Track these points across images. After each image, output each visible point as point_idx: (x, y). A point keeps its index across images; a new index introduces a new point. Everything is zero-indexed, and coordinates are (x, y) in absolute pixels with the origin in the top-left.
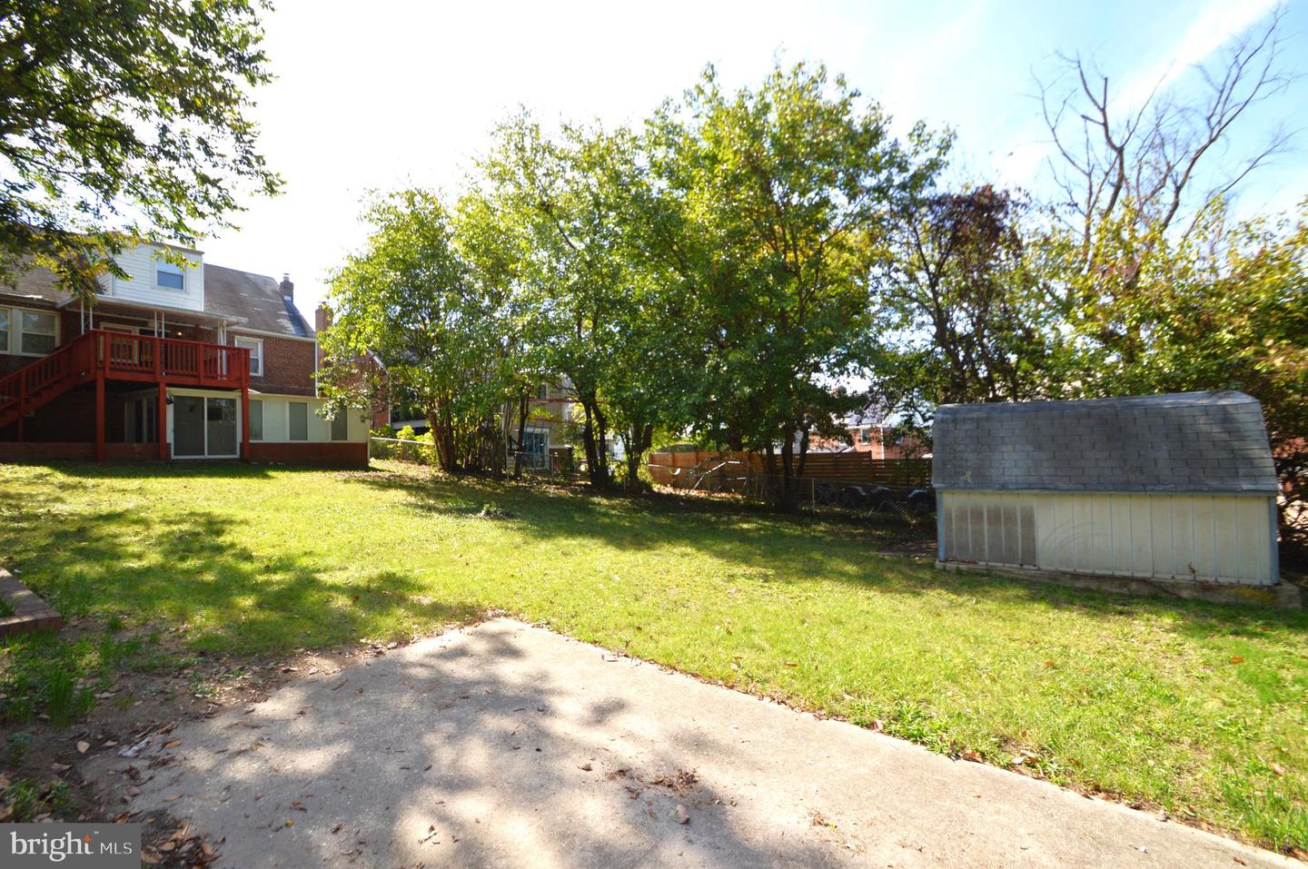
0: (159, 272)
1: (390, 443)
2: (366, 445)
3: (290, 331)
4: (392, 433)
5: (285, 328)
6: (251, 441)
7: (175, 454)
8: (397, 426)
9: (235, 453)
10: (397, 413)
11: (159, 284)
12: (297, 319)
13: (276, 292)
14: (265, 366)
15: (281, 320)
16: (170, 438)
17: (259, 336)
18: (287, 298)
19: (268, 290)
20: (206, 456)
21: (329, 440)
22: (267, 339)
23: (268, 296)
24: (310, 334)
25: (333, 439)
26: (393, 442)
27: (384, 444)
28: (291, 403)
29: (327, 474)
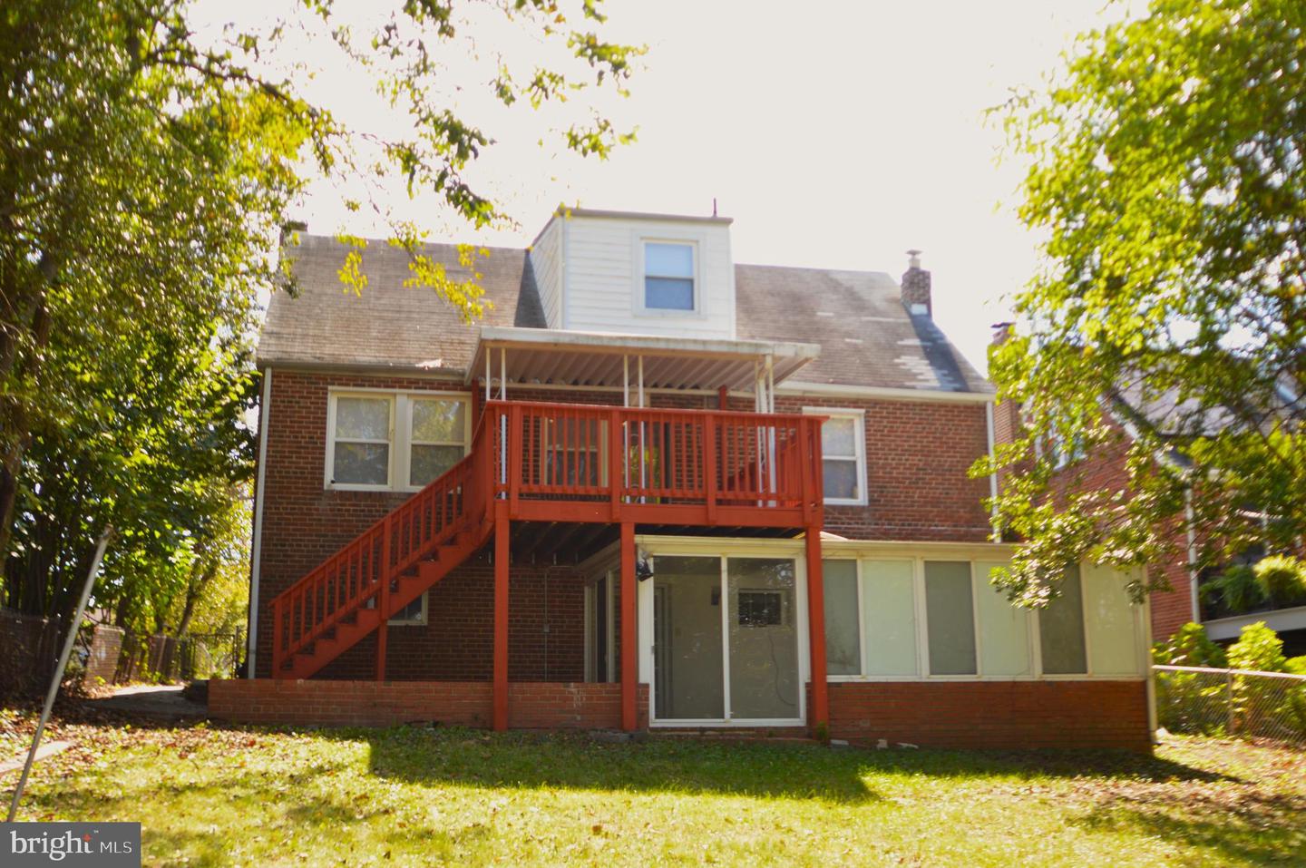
0: (648, 278)
1: (1207, 680)
2: (1143, 686)
3: (927, 384)
4: (1213, 653)
5: (914, 376)
6: (832, 679)
7: (657, 716)
8: (1221, 629)
9: (795, 715)
10: (1217, 593)
11: (648, 305)
12: (941, 355)
13: (894, 301)
14: (871, 479)
15: (904, 359)
16: (647, 671)
17: (855, 403)
18: (918, 309)
19: (877, 298)
20: (729, 720)
21: (1036, 673)
22: (873, 408)
23: (876, 312)
24: (971, 384)
25: (1046, 671)
26: (1221, 679)
27: (1188, 686)
28: (927, 563)
29: (1036, 784)
